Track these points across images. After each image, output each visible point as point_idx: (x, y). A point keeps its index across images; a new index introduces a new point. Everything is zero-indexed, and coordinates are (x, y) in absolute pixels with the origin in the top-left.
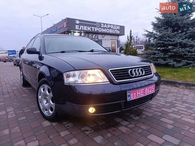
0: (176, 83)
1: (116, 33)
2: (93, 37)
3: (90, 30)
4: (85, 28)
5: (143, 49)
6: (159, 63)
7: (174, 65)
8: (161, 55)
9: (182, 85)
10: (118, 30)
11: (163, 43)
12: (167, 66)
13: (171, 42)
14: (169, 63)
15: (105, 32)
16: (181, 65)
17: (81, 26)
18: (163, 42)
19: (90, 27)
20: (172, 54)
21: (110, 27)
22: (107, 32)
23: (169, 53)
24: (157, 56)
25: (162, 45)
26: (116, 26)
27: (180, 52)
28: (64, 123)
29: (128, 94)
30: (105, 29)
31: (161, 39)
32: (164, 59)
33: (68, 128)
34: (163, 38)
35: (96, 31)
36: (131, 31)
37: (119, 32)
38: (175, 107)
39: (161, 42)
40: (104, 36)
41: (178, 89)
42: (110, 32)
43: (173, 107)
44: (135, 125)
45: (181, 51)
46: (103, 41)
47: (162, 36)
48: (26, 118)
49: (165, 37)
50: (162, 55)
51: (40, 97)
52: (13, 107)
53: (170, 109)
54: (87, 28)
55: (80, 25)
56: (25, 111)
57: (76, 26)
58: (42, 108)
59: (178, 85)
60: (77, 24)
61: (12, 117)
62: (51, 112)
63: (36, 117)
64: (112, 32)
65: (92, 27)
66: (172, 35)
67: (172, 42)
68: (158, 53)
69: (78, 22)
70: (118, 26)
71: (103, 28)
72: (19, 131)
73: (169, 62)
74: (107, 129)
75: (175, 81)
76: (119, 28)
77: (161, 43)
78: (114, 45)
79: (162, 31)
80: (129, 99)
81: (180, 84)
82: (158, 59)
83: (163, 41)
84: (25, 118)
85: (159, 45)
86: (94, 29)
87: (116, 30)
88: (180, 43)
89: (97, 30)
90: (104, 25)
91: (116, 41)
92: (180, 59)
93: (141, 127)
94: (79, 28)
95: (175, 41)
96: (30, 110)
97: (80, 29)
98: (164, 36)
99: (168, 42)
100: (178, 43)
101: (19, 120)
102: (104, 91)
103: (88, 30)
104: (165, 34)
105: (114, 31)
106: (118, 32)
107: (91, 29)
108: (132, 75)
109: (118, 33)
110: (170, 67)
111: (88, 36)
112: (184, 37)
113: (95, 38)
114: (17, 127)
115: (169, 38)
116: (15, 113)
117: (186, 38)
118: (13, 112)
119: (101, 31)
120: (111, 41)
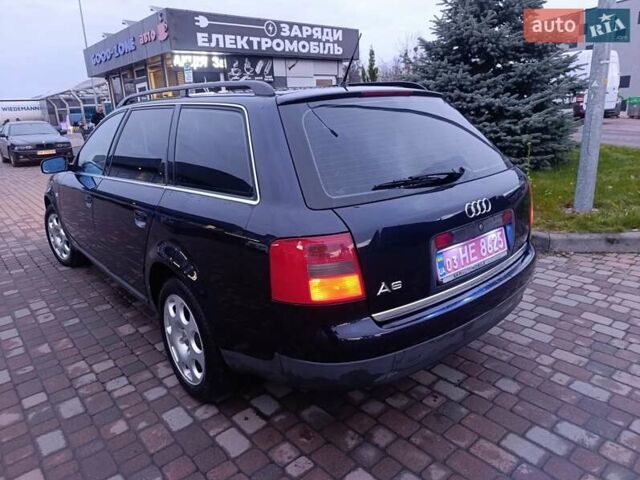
1: (332, 53)
2: (258, 70)
3: (246, 47)
4: (228, 42)
10: (336, 45)
15: (296, 50)
17: (214, 36)
19: (246, 38)
21: (309, 33)
22: (302, 50)
26: (330, 30)
30: (295, 42)
35: (264, 48)
36: (372, 53)
37: (341, 50)
40: (292, 63)
42: (312, 51)
46: (290, 81)
48: (81, 322)
49: (450, 87)
52: (43, 299)
54: (236, 40)
55: (209, 30)
56: (75, 307)
57: (199, 35)
60: (202, 30)
61: (47, 320)
63: (102, 318)
64: (316, 52)
65: (251, 38)
66: (469, 83)
67: (468, 102)
69: (203, 22)
70: (338, 29)
71: (288, 38)
72: (70, 346)
76: (339, 35)
84: (77, 321)
86: (259, 43)
87: (331, 45)
89: (269, 45)
90: (290, 30)
91: (334, 79)
94: (210, 41)
95: (474, 100)
96: (86, 304)
97: (213, 44)
101: (66, 325)
103: (240, 47)
104: (450, 80)
105: (324, 49)
106: (338, 51)
107: (250, 43)
109: (336, 53)
111: (241, 66)
112: (500, 88)
113: (262, 73)
114: (65, 340)
115: (461, 90)
116: (51, 312)
117: (507, 90)
118: (47, 310)
119: (280, 49)
120: (317, 80)
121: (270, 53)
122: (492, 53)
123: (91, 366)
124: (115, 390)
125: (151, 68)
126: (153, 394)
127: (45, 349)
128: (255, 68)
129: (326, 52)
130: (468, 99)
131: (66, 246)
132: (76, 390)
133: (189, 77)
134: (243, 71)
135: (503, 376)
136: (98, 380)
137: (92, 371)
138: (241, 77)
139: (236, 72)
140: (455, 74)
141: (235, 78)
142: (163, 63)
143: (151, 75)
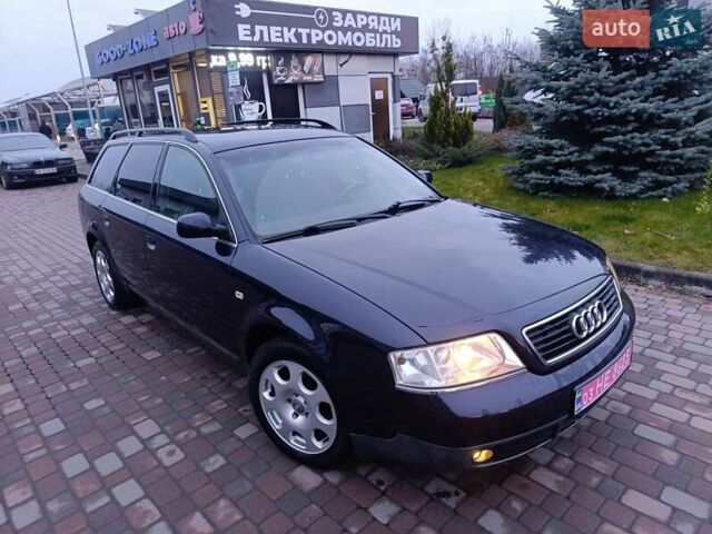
0: (637, 271)
1: (389, 45)
2: (306, 68)
3: (294, 40)
4: (274, 34)
5: (476, 93)
6: (565, 182)
7: (612, 189)
8: (571, 153)
9: (656, 279)
10: (394, 36)
11: (577, 112)
12: (590, 192)
13: (605, 109)
14: (597, 185)
15: (350, 44)
16: (635, 188)
17: (258, 28)
18: (580, 107)
19: (293, 30)
20: (608, 152)
21: (364, 23)
22: (357, 43)
23: (599, 148)
24: (557, 160)
25: (576, 118)
26: (387, 19)
27: (634, 145)
28: (362, 471)
29: (577, 396)
30: (349, 34)
31: (575, 97)
32: (582, 168)
33: (382, 488)
34: (579, 94)
35: (314, 42)
36: (449, 46)
37: (399, 42)
38: (658, 375)
39: (575, 108)
40: (343, 59)
41: (644, 295)
42: (368, 44)
43: (653, 378)
44: (571, 458)
45: (639, 142)
46: (341, 81)
47: (578, 86)
48: (228, 461)
49: (588, 89)
50: (576, 154)
51: (266, 395)
52: (149, 416)
53: (647, 386)
54: (282, 32)
55: (252, 20)
57: (241, 27)
58: (276, 427)
59: (642, 280)
60: (244, 21)
61: (175, 459)
62: (319, 445)
63: (256, 454)
64: (372, 45)
65: (300, 30)
66: (610, 84)
67: (611, 108)
68: (561, 148)
69: (245, 11)
70: (396, 17)
71: (342, 28)
72: (238, 517)
73: (599, 181)
74: (500, 484)
75: (633, 265)
76: (397, 25)
77: (572, 112)
78: (381, 92)
79: (578, 66)
80: (578, 408)
81: (648, 275)
82: (561, 171)
83: (578, 104)
84: (221, 459)
85: (564, 118)
86: (309, 36)
87: (389, 36)
88: (638, 115)
89: (320, 38)
90: (344, 19)
91: (389, 77)
92: (632, 169)
93: (593, 466)
94: (253, 34)
95: (621, 105)
96: (218, 426)
97: (257, 38)
98: (583, 86)
99: (597, 108)
100: (628, 113)
101: (208, 470)
102: (519, 401)
103: (286, 40)
104: (588, 81)
105: (381, 41)
106: (396, 43)
107: (298, 35)
108: (580, 330)
109: (394, 46)
110: (600, 197)
111: (287, 64)
112: (649, 90)
113: (310, 72)
114: (222, 503)
115: (601, 93)
116: (172, 442)
117: (657, 92)
119: (332, 43)
120: (371, 79)
121: (321, 47)
125: (174, 68)
128: (303, 65)
129: (383, 45)
130: (612, 104)
133: (234, 79)
134: (289, 70)
138: (286, 77)
139: (281, 71)
140: (595, 73)
141: (281, 78)
142: (191, 61)
143: (175, 75)
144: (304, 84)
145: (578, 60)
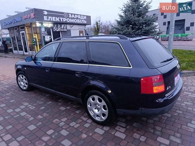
2: (62, 27)
3: (59, 21)
4: (54, 19)
10: (85, 20)
15: (73, 22)
17: (49, 17)
19: (59, 18)
21: (77, 17)
22: (75, 22)
26: (83, 16)
30: (73, 19)
35: (64, 21)
37: (86, 22)
40: (72, 26)
42: (78, 22)
46: (71, 31)
48: (45, 107)
52: (26, 102)
54: (56, 18)
55: (48, 15)
56: (39, 103)
57: (45, 17)
60: (46, 15)
61: (33, 108)
63: (52, 106)
64: (79, 22)
65: (60, 18)
66: (132, 32)
69: (46, 13)
70: (85, 16)
71: (71, 18)
72: (48, 115)
76: (85, 18)
78: (82, 34)
79: (125, 28)
86: (63, 20)
87: (83, 20)
89: (65, 20)
90: (72, 16)
91: (84, 30)
94: (48, 19)
97: (49, 20)
98: (126, 33)
103: (57, 20)
105: (81, 21)
106: (85, 22)
107: (60, 19)
111: (57, 26)
113: (63, 29)
114: (45, 113)
118: (30, 105)
119: (69, 21)
120: (79, 31)
121: (66, 22)
122: (137, 24)
123: (60, 120)
124: (74, 126)
125: (26, 27)
126: (87, 125)
127: (40, 117)
129: (82, 22)
131: (26, 85)
132: (61, 127)
133: (43, 30)
135: (177, 110)
136: (66, 124)
137: (62, 121)
138: (57, 29)
139: (56, 28)
140: (128, 30)
141: (56, 30)
142: (31, 25)
143: (26, 29)
144: (62, 32)
145: (125, 27)
